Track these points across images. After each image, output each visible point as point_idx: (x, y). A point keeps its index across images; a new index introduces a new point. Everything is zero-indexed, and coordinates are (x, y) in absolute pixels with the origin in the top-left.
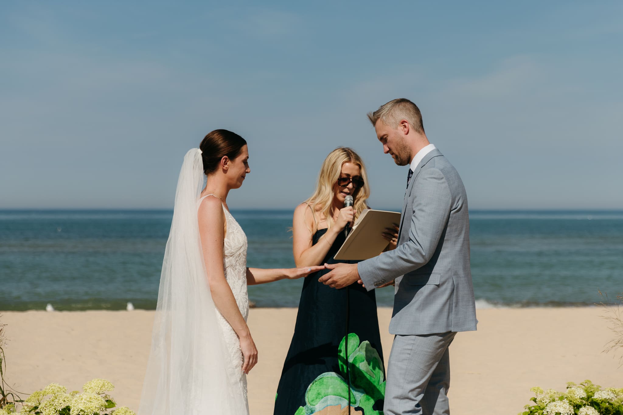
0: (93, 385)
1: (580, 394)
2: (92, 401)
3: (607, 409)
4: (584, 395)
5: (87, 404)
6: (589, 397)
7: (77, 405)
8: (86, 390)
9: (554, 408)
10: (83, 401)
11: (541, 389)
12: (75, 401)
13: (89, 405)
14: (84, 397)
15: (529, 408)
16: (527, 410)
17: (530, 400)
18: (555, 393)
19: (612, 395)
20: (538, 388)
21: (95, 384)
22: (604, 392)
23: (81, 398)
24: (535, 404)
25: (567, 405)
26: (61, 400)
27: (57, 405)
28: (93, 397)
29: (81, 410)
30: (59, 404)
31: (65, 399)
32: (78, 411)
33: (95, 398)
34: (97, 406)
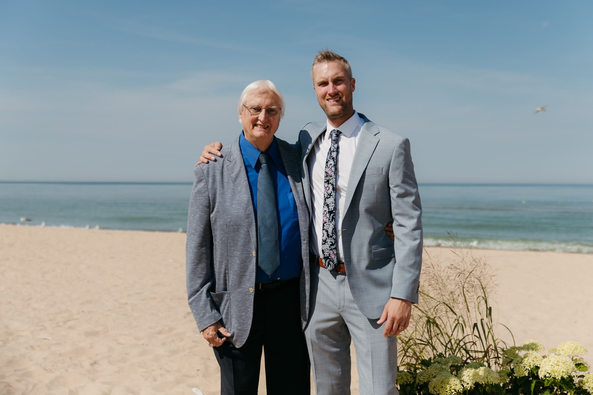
2: (559, 364)
5: (554, 367)
7: (545, 366)
8: (559, 350)
10: (552, 362)
12: (545, 362)
13: (556, 368)
21: (568, 346)
23: (550, 360)
26: (530, 360)
27: (526, 363)
29: (548, 372)
30: (528, 364)
31: (535, 359)
32: (545, 372)
33: (562, 361)
34: (564, 371)
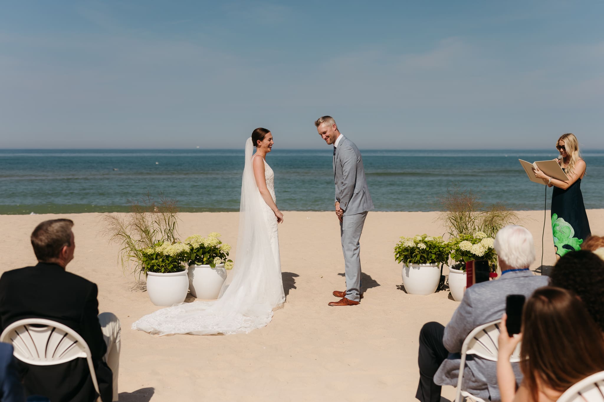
0: (212, 234)
1: (420, 238)
2: (213, 240)
3: (430, 245)
4: (421, 239)
6: (423, 240)
7: (206, 242)
8: (210, 236)
9: (407, 244)
10: (210, 240)
11: (404, 237)
12: (206, 240)
13: (212, 242)
14: (210, 239)
15: (398, 245)
16: (397, 246)
17: (399, 242)
18: (409, 238)
19: (433, 239)
20: (403, 237)
21: (214, 234)
22: (430, 238)
24: (401, 244)
25: (413, 243)
26: (200, 241)
28: (213, 238)
29: (209, 244)
31: (202, 240)
32: (207, 245)
